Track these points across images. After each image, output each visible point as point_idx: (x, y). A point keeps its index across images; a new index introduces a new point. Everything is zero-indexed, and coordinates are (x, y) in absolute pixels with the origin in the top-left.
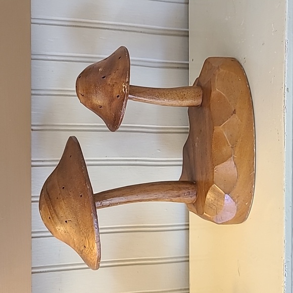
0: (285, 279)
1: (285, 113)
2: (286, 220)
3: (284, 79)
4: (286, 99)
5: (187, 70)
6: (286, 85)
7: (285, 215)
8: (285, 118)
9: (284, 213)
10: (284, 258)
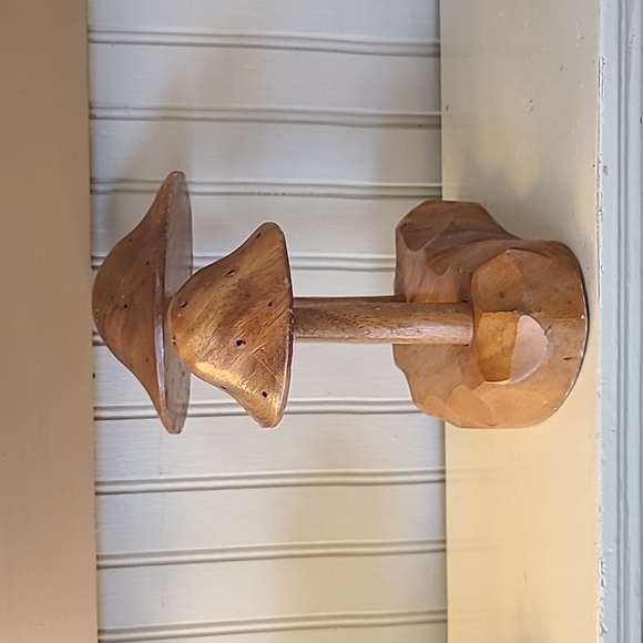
0: (601, 592)
1: (600, 224)
3: (596, 145)
4: (600, 191)
5: (438, 131)
6: (601, 159)
7: (601, 451)
8: (600, 233)
9: (600, 444)
10: (599, 546)
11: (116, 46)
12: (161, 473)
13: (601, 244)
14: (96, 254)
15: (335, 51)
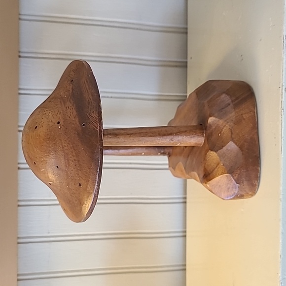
1: (283, 116)
2: (283, 233)
3: (281, 77)
4: (283, 100)
6: (284, 84)
7: (281, 228)
8: (283, 121)
9: (281, 224)
10: (280, 275)
11: (32, 22)
12: (49, 233)
13: (283, 126)
14: (20, 124)
15: (137, 29)
